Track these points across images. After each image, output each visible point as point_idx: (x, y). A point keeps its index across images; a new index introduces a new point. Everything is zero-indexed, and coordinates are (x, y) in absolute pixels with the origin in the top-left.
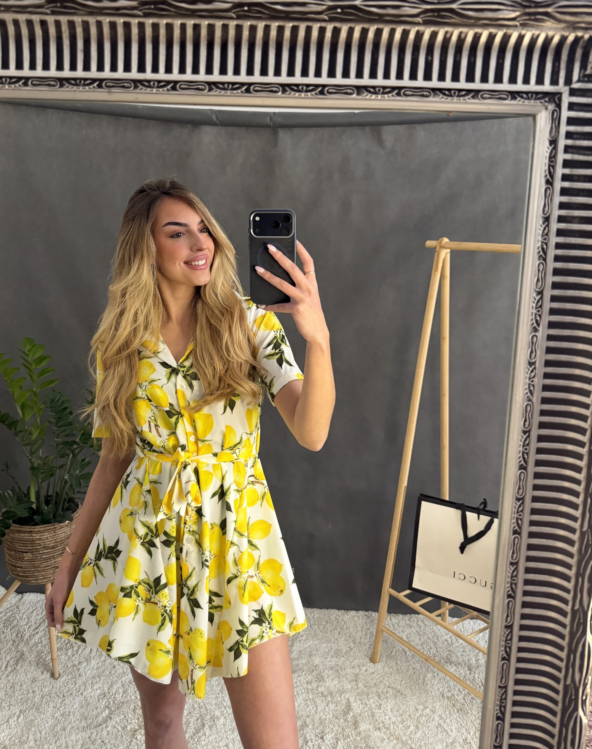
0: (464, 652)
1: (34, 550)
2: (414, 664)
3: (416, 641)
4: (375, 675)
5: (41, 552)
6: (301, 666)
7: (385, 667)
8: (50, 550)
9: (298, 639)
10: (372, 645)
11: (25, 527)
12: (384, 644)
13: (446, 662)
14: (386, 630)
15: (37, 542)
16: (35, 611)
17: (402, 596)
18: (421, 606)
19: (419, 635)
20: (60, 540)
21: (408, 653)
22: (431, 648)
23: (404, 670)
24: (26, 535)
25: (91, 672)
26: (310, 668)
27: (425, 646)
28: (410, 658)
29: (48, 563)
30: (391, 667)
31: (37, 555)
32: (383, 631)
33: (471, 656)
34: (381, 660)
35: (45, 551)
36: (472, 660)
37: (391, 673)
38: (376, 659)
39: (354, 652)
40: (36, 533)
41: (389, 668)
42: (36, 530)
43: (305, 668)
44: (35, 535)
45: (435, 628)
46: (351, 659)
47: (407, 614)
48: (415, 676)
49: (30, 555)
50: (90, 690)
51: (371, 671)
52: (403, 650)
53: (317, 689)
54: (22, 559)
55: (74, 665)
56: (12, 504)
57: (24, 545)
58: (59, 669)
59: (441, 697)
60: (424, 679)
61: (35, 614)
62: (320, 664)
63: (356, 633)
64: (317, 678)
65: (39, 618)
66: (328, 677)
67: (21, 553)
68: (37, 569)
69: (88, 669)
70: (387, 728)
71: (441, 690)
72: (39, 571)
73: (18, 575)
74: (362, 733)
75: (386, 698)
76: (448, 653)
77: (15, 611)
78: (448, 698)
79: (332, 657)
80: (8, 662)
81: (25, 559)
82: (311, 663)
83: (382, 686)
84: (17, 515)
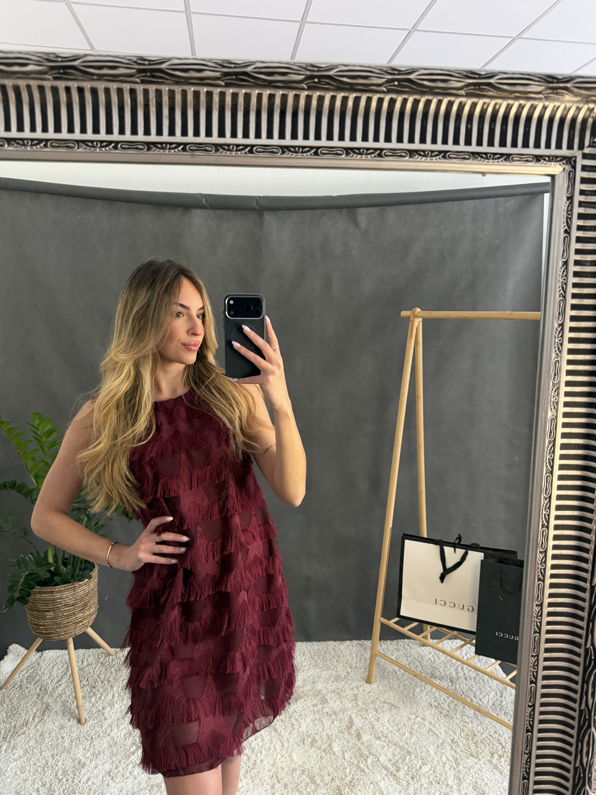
0: (445, 667)
1: (56, 609)
2: (404, 681)
3: (404, 662)
4: (372, 694)
5: (62, 610)
6: (306, 692)
7: (379, 686)
8: (70, 608)
9: (301, 669)
10: (366, 668)
11: (45, 588)
12: (377, 667)
13: (431, 677)
14: (379, 654)
15: (58, 601)
16: (56, 666)
17: (392, 623)
18: (409, 630)
19: (406, 656)
20: (79, 597)
21: (398, 673)
22: (417, 667)
23: (396, 687)
24: (47, 595)
25: (115, 715)
26: (314, 693)
27: (412, 665)
28: (400, 676)
29: (70, 619)
30: (384, 686)
31: (58, 613)
32: (376, 655)
33: (451, 671)
34: (376, 680)
35: (66, 609)
36: (453, 674)
37: (385, 690)
38: (371, 680)
39: (351, 676)
40: (57, 593)
42: (56, 590)
43: (310, 693)
44: (56, 595)
45: (419, 649)
46: (350, 682)
47: (394, 640)
48: (405, 692)
49: (52, 613)
50: (116, 731)
51: (368, 690)
52: (394, 670)
53: (323, 710)
54: (44, 618)
55: (99, 711)
56: (33, 567)
57: (46, 605)
58: (84, 715)
59: (429, 706)
60: (413, 693)
61: (56, 668)
62: (323, 689)
63: (352, 660)
64: (321, 701)
65: (60, 672)
66: (331, 699)
67: (43, 612)
68: (59, 626)
69: (112, 713)
70: (386, 737)
71: (429, 700)
72: (60, 628)
73: (40, 633)
74: (365, 743)
75: (383, 712)
76: (432, 669)
77: (36, 668)
78: (435, 707)
79: (333, 682)
80: (35, 714)
81: (48, 617)
82: (315, 688)
83: (378, 702)
84: (39, 577)
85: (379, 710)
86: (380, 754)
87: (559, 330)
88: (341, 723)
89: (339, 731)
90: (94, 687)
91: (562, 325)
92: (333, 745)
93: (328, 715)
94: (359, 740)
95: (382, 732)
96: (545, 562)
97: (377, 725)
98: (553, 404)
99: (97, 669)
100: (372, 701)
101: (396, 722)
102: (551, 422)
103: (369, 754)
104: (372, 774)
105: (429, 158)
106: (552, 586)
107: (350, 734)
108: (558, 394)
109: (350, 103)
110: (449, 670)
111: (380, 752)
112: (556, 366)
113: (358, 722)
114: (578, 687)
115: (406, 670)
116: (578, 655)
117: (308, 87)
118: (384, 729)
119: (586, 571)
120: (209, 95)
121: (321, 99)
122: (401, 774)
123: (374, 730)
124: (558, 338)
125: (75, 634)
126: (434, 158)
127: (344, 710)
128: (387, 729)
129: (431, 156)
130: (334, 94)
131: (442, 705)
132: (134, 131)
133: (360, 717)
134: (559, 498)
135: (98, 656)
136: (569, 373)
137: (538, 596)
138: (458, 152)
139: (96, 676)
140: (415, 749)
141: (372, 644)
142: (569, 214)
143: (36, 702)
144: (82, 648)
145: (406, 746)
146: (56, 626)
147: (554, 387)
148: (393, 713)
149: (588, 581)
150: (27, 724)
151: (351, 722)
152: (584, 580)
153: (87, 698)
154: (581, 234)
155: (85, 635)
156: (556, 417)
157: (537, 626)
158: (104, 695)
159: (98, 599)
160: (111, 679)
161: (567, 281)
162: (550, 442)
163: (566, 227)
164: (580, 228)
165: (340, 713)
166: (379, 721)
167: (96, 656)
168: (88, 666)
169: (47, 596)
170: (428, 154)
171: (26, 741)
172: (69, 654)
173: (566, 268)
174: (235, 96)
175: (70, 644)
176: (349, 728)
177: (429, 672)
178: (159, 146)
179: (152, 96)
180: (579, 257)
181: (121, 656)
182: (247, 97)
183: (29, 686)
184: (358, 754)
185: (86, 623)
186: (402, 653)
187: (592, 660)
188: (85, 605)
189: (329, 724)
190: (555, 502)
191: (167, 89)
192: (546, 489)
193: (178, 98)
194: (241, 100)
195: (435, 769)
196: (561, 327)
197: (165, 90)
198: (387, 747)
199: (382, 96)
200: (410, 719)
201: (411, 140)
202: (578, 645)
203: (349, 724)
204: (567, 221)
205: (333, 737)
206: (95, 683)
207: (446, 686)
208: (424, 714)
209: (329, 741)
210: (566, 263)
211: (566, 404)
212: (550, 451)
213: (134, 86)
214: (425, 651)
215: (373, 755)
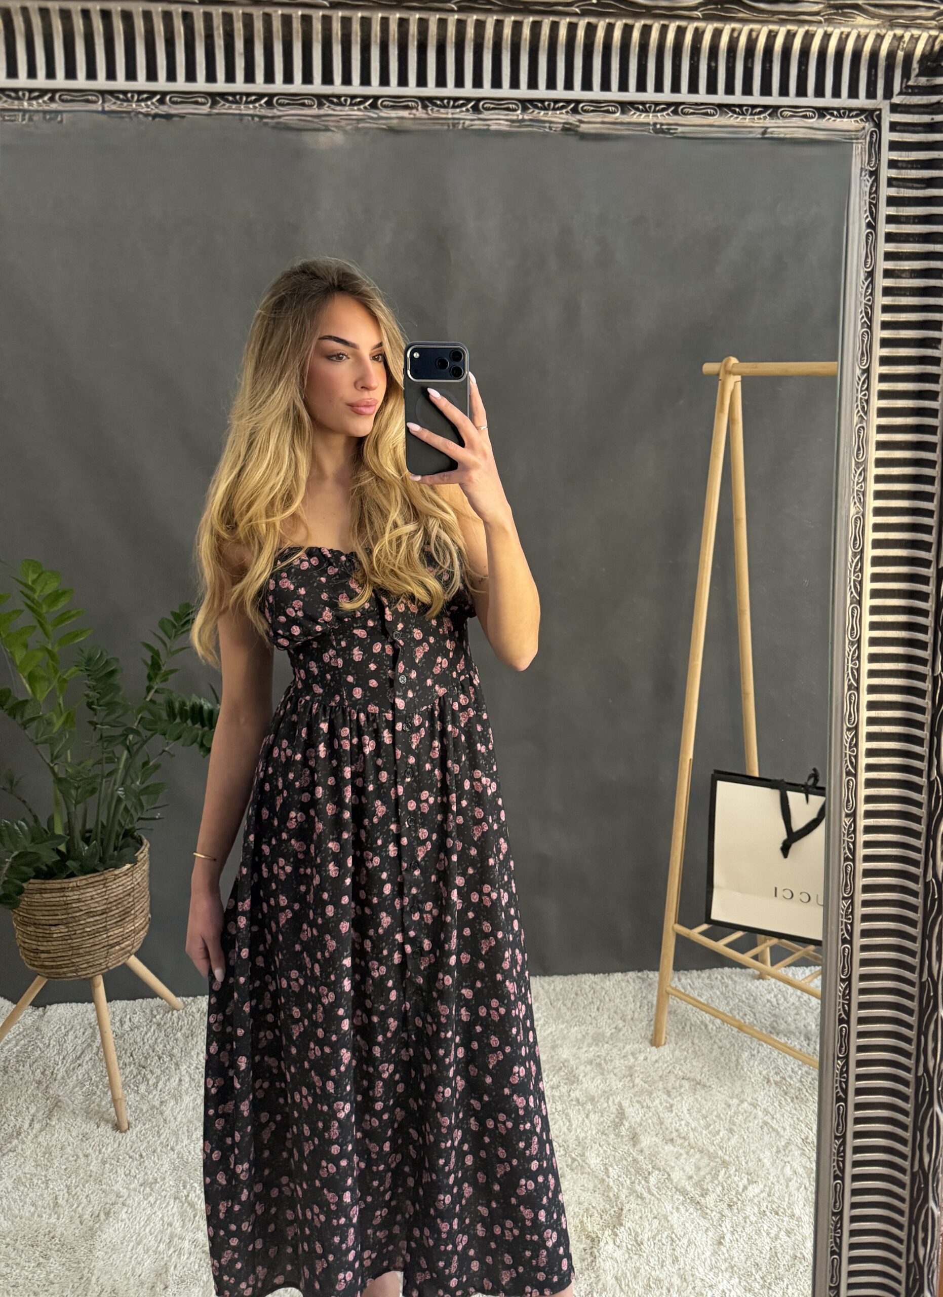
1: (70, 920)
2: (720, 1041)
4: (661, 1065)
5: (82, 922)
7: (675, 1050)
8: (98, 918)
11: (51, 881)
12: (672, 1015)
14: (673, 994)
15: (73, 906)
16: (71, 1033)
17: (696, 934)
19: (726, 998)
20: (114, 899)
21: (710, 1026)
22: (746, 1014)
23: (706, 1051)
24: (54, 895)
27: (735, 1013)
28: (714, 1033)
30: (684, 1050)
31: (75, 929)
32: (668, 995)
34: (668, 1040)
35: (90, 920)
37: (686, 1058)
38: (661, 1039)
39: (624, 1035)
40: (72, 890)
41: (682, 1051)
42: (71, 885)
44: (71, 894)
45: (750, 985)
46: (621, 1045)
48: (722, 1059)
49: (63, 929)
51: (654, 1059)
52: (702, 1022)
53: (569, 1095)
54: (48, 938)
55: (153, 1107)
56: (26, 844)
57: (51, 913)
58: (127, 1116)
59: (765, 1083)
60: (737, 1060)
61: (71, 1036)
62: (571, 1058)
63: (625, 1006)
64: (567, 1079)
65: (80, 1042)
66: (585, 1076)
67: (47, 927)
68: (78, 952)
69: (178, 1110)
70: (684, 1138)
71: (764, 1073)
72: (79, 955)
73: (42, 966)
74: (645, 1149)
75: (680, 1095)
76: (772, 1019)
77: (34, 1036)
78: (776, 1083)
79: (590, 1045)
80: (34, 1115)
81: (55, 936)
82: (556, 1057)
83: (672, 1078)
84: (39, 859)
85: (674, 1093)
86: (673, 1167)
87: (862, 379)
88: (602, 1116)
89: (599, 1130)
90: (144, 1067)
91: (867, 371)
92: (587, 1154)
93: (579, 1103)
94: (634, 1145)
95: (677, 1131)
96: (856, 745)
97: (668, 1118)
98: (858, 495)
99: (149, 1034)
100: (661, 1077)
101: (704, 1112)
102: (856, 523)
103: (653, 1168)
104: (656, 1202)
105: (651, 115)
106: (870, 783)
107: (618, 1135)
108: (865, 480)
109: (526, 32)
110: (805, 1019)
111: (673, 1165)
112: (859, 436)
113: (634, 1114)
114: (916, 946)
115: (725, 1019)
116: (915, 894)
117: (458, 7)
118: (680, 1125)
119: (920, 757)
120: (307, 21)
121: (480, 26)
122: (710, 1200)
123: (663, 1127)
124: (862, 391)
125: (107, 967)
126: (659, 114)
127: (607, 1094)
128: (687, 1124)
129: (655, 111)
130: (500, 17)
131: (788, 1080)
132: (191, 76)
133: (638, 1106)
134: (874, 642)
135: (152, 1011)
136: (881, 446)
137: (848, 801)
138: (696, 104)
139: (147, 1047)
140: (737, 1157)
141: (661, 977)
142: (873, 199)
143: (35, 1096)
144: (121, 998)
145: (720, 1153)
146: (70, 953)
147: (858, 468)
148: (697, 1096)
149: (925, 774)
150: (19, 1134)
151: (621, 1114)
152: (918, 772)
153: (132, 1086)
154: (893, 228)
155: (126, 969)
156: (863, 515)
157: (849, 849)
158: (163, 1079)
159: (151, 902)
160: (175, 1051)
161: (873, 302)
162: (855, 555)
163: (870, 218)
164: (890, 219)
165: (602, 1100)
166: (672, 1111)
167: (148, 1011)
168: (132, 1030)
169: (54, 898)
170: (650, 107)
171: (18, 1163)
172: (97, 1009)
173: (872, 282)
174: (346, 23)
175: (98, 986)
176: (617, 1125)
177: (768, 1023)
178: (230, 98)
179: (218, 23)
180: (890, 265)
181: (195, 1011)
182: (366, 23)
183: (21, 1068)
184: (632, 1170)
185: (129, 945)
186: (718, 993)
187: (935, 900)
188: (126, 912)
189: (580, 1119)
190: (867, 650)
191: (241, 12)
192: (853, 628)
193: (259, 26)
194: (356, 28)
195: (770, 1190)
196: (865, 375)
197: (238, 14)
198: (685, 1156)
199: (574, 20)
200: (729, 1106)
201: (623, 87)
202: (914, 878)
203: (617, 1117)
204: (870, 208)
205: (588, 1141)
206: (146, 1058)
207: (798, 1047)
208: (755, 1096)
209: (580, 1149)
210: (870, 275)
211: (879, 495)
212: (855, 568)
213: (188, 8)
214: (761, 988)
215: (659, 1170)
